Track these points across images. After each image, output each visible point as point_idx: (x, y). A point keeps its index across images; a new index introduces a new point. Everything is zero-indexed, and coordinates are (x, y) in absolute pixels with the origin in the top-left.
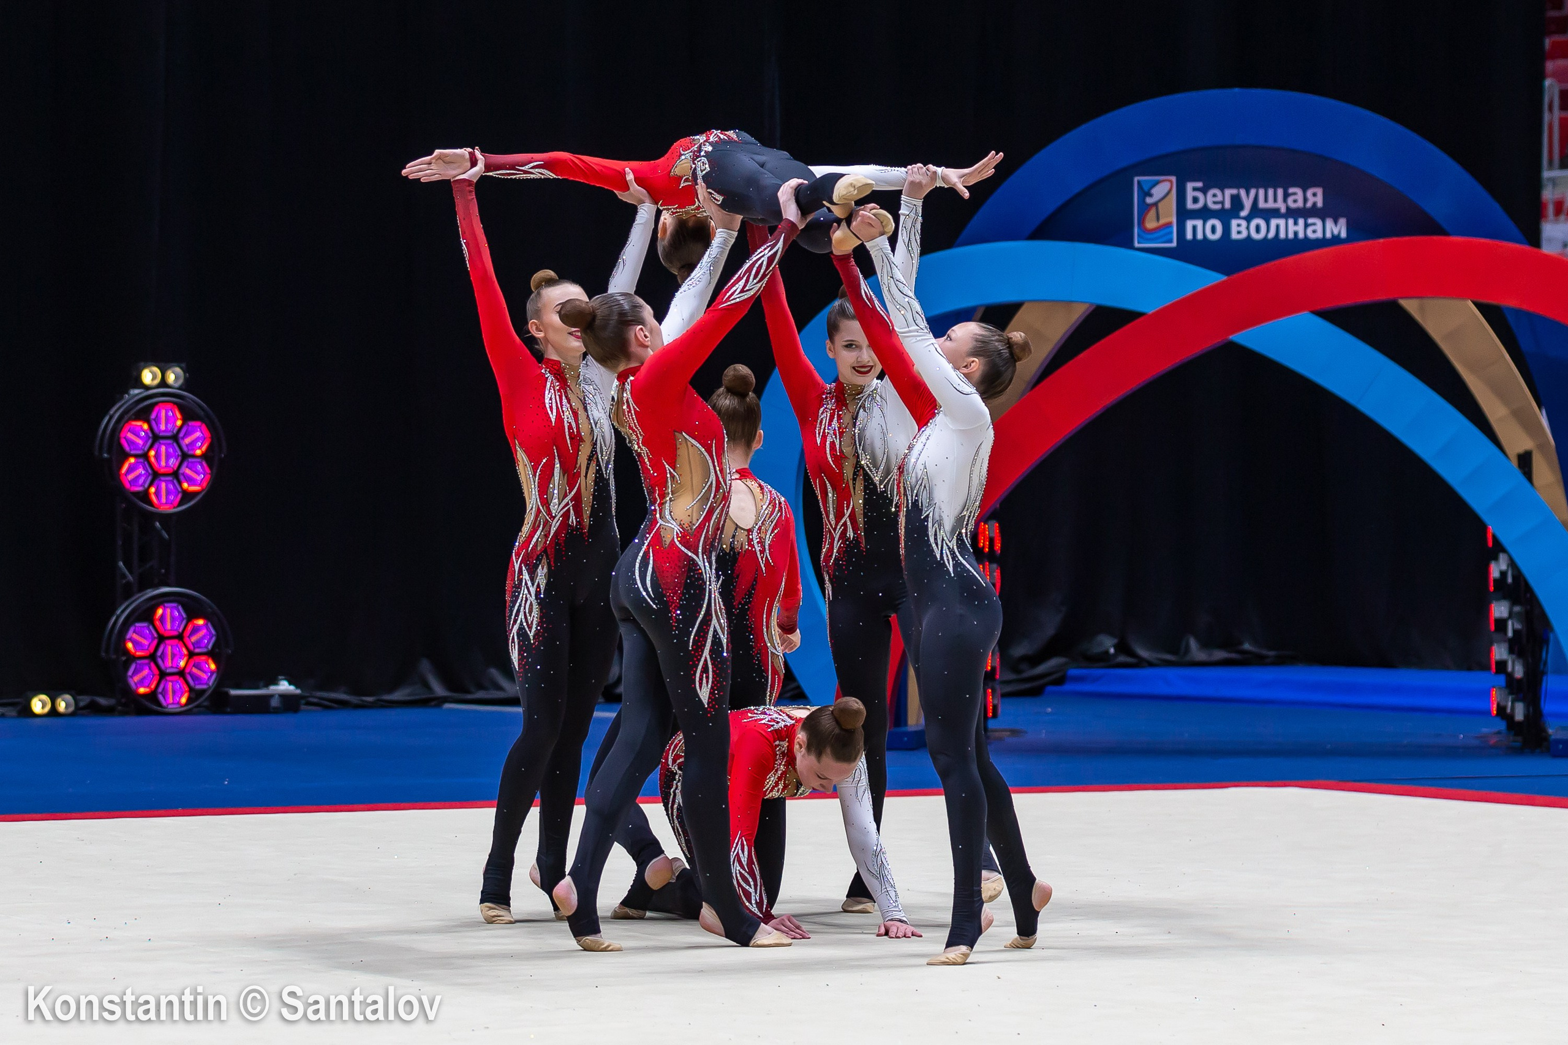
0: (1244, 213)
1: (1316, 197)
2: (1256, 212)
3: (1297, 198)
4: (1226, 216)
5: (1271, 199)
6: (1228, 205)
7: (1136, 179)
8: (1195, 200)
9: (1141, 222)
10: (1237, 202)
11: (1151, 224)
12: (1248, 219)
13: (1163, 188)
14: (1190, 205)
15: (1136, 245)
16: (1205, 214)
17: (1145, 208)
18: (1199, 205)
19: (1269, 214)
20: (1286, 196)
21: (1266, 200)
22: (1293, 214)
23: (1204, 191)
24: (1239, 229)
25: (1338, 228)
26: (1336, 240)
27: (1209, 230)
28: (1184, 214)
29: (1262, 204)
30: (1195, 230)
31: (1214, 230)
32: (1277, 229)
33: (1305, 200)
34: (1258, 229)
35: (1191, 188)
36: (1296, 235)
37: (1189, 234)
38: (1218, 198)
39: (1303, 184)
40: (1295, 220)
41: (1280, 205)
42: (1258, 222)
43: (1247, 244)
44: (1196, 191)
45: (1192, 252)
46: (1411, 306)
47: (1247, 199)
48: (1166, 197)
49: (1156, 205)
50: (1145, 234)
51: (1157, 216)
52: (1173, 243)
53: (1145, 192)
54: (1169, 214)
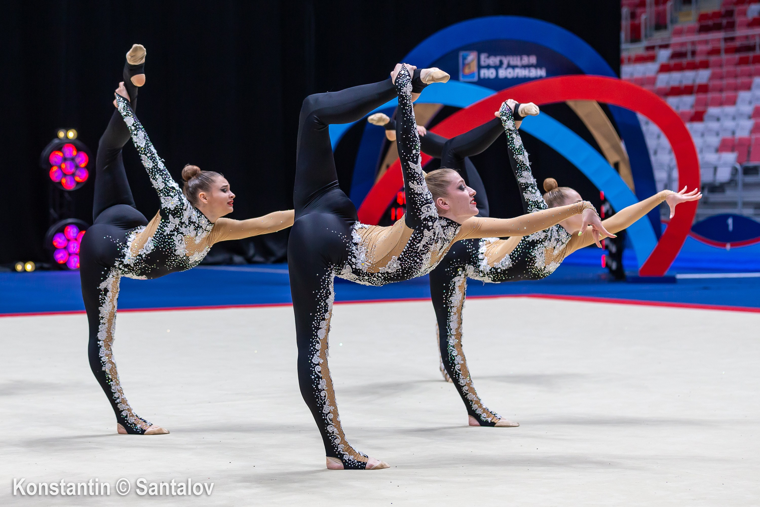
0: (505, 65)
1: (533, 60)
2: (509, 66)
3: (525, 60)
4: (497, 68)
5: (515, 60)
6: (498, 63)
7: (462, 54)
8: (485, 61)
9: (463, 71)
10: (501, 63)
11: (467, 71)
12: (506, 69)
13: (472, 57)
14: (482, 64)
15: (461, 80)
16: (488, 67)
17: (464, 65)
18: (486, 64)
19: (514, 67)
20: (521, 59)
21: (513, 61)
22: (524, 67)
23: (488, 57)
24: (503, 73)
25: (542, 72)
26: (541, 77)
27: (490, 74)
28: (480, 67)
29: (512, 63)
30: (484, 74)
31: (492, 73)
32: (518, 73)
33: (529, 61)
34: (510, 73)
35: (483, 56)
36: (525, 76)
37: (482, 75)
38: (494, 60)
39: (529, 54)
40: (525, 70)
41: (519, 63)
42: (510, 70)
43: (506, 79)
44: (485, 58)
45: (483, 83)
46: (571, 103)
47: (505, 61)
48: (472, 61)
49: (469, 64)
50: (465, 76)
51: (470, 68)
52: (476, 79)
53: (464, 58)
54: (474, 67)
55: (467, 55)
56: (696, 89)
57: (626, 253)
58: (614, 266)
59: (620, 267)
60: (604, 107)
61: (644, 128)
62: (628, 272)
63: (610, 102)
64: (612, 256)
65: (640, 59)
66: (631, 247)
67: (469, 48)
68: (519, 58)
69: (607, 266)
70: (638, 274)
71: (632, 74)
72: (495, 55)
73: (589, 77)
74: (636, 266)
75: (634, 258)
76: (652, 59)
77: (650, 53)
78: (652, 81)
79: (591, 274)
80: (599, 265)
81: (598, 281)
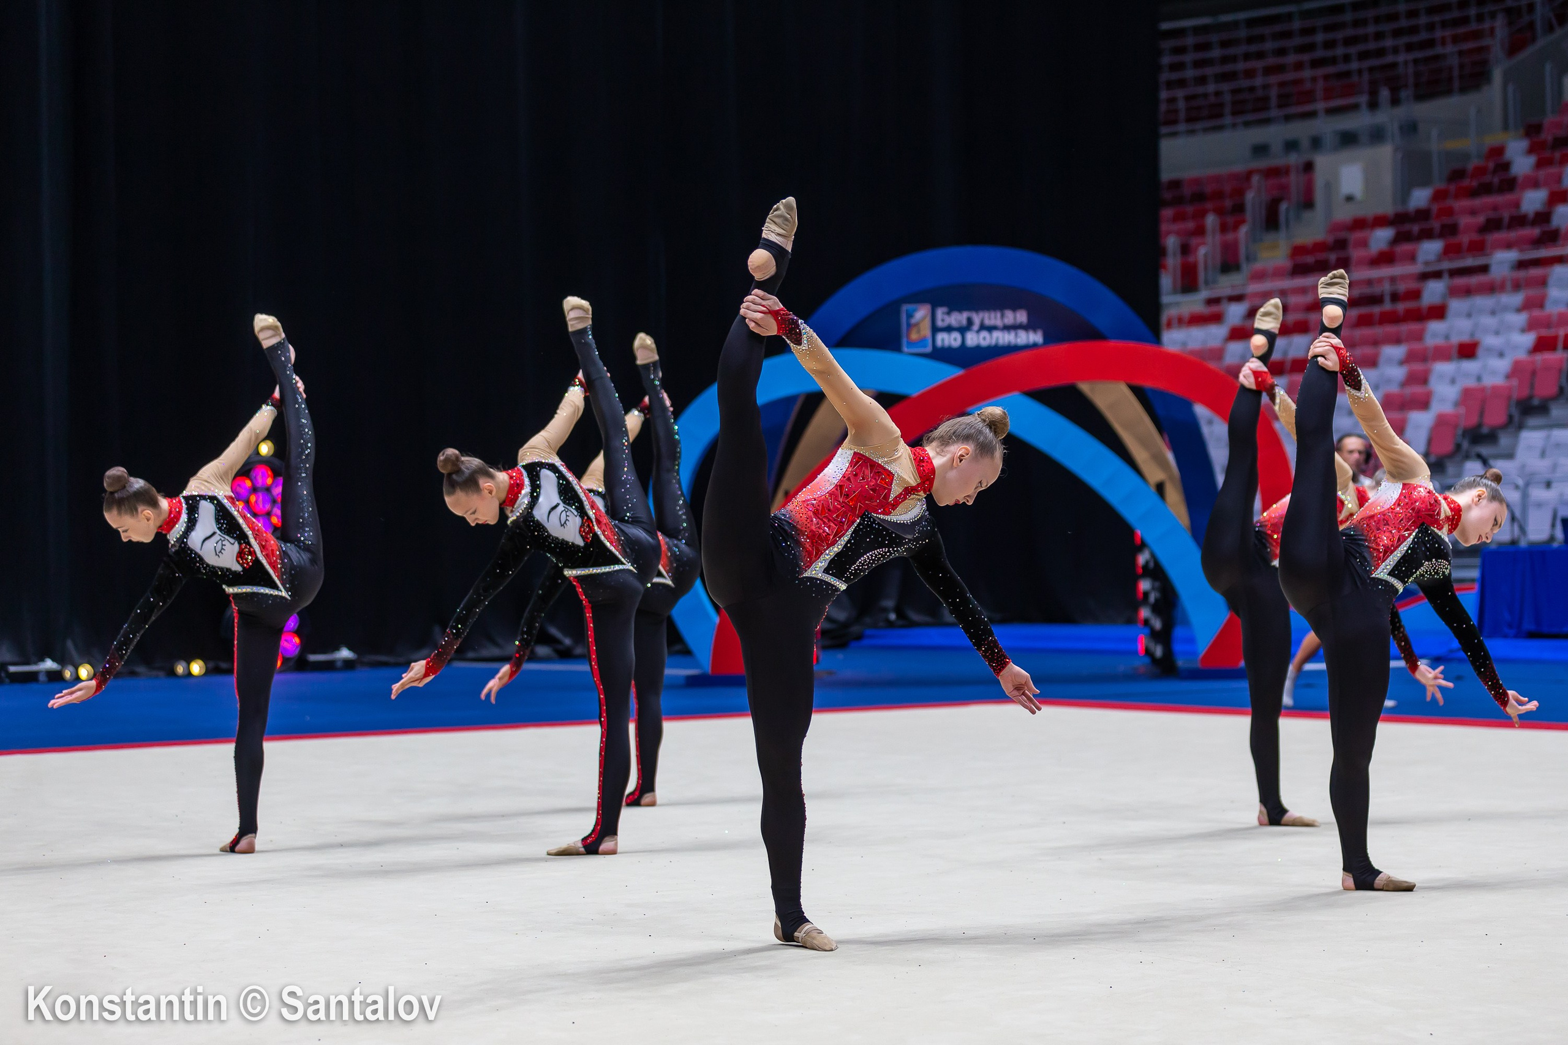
0: (976, 327)
1: (1022, 317)
2: (983, 327)
3: (1010, 317)
4: (963, 330)
5: (992, 318)
6: (964, 322)
7: (905, 308)
8: (943, 320)
9: (908, 336)
10: (970, 322)
11: (914, 336)
12: (978, 332)
13: (921, 313)
14: (940, 324)
15: (905, 349)
16: (949, 329)
17: (910, 326)
18: (945, 324)
19: (991, 329)
20: (1002, 316)
21: (990, 319)
22: (1007, 328)
23: (949, 313)
24: (973, 339)
25: (1036, 337)
26: (1035, 345)
27: (952, 340)
28: (935, 330)
29: (987, 322)
30: (943, 340)
31: (955, 340)
32: (997, 339)
33: (1015, 318)
34: (984, 339)
35: (940, 312)
36: (1009, 342)
37: (939, 343)
38: (958, 318)
39: (1014, 308)
40: (1009, 333)
41: (999, 323)
42: (984, 334)
43: (978, 348)
44: (943, 313)
45: (941, 355)
46: (1085, 387)
47: (977, 319)
48: (923, 319)
49: (917, 324)
50: (911, 344)
51: (919, 332)
52: (929, 349)
53: (910, 316)
54: (926, 330)
55: (915, 310)
56: (1288, 366)
57: (1178, 632)
58: (1158, 651)
59: (1169, 653)
60: (1139, 393)
61: (1206, 430)
62: (1181, 663)
63: (1148, 385)
64: (1155, 635)
65: (1197, 320)
66: (1186, 622)
67: (918, 298)
68: (999, 314)
69: (1148, 653)
70: (1198, 665)
71: (1184, 344)
72: (960, 310)
73: (1113, 343)
74: (1194, 653)
75: (1191, 640)
76: (1216, 318)
77: (1214, 309)
78: (1218, 354)
79: (1122, 665)
80: (1135, 653)
81: (1132, 677)
